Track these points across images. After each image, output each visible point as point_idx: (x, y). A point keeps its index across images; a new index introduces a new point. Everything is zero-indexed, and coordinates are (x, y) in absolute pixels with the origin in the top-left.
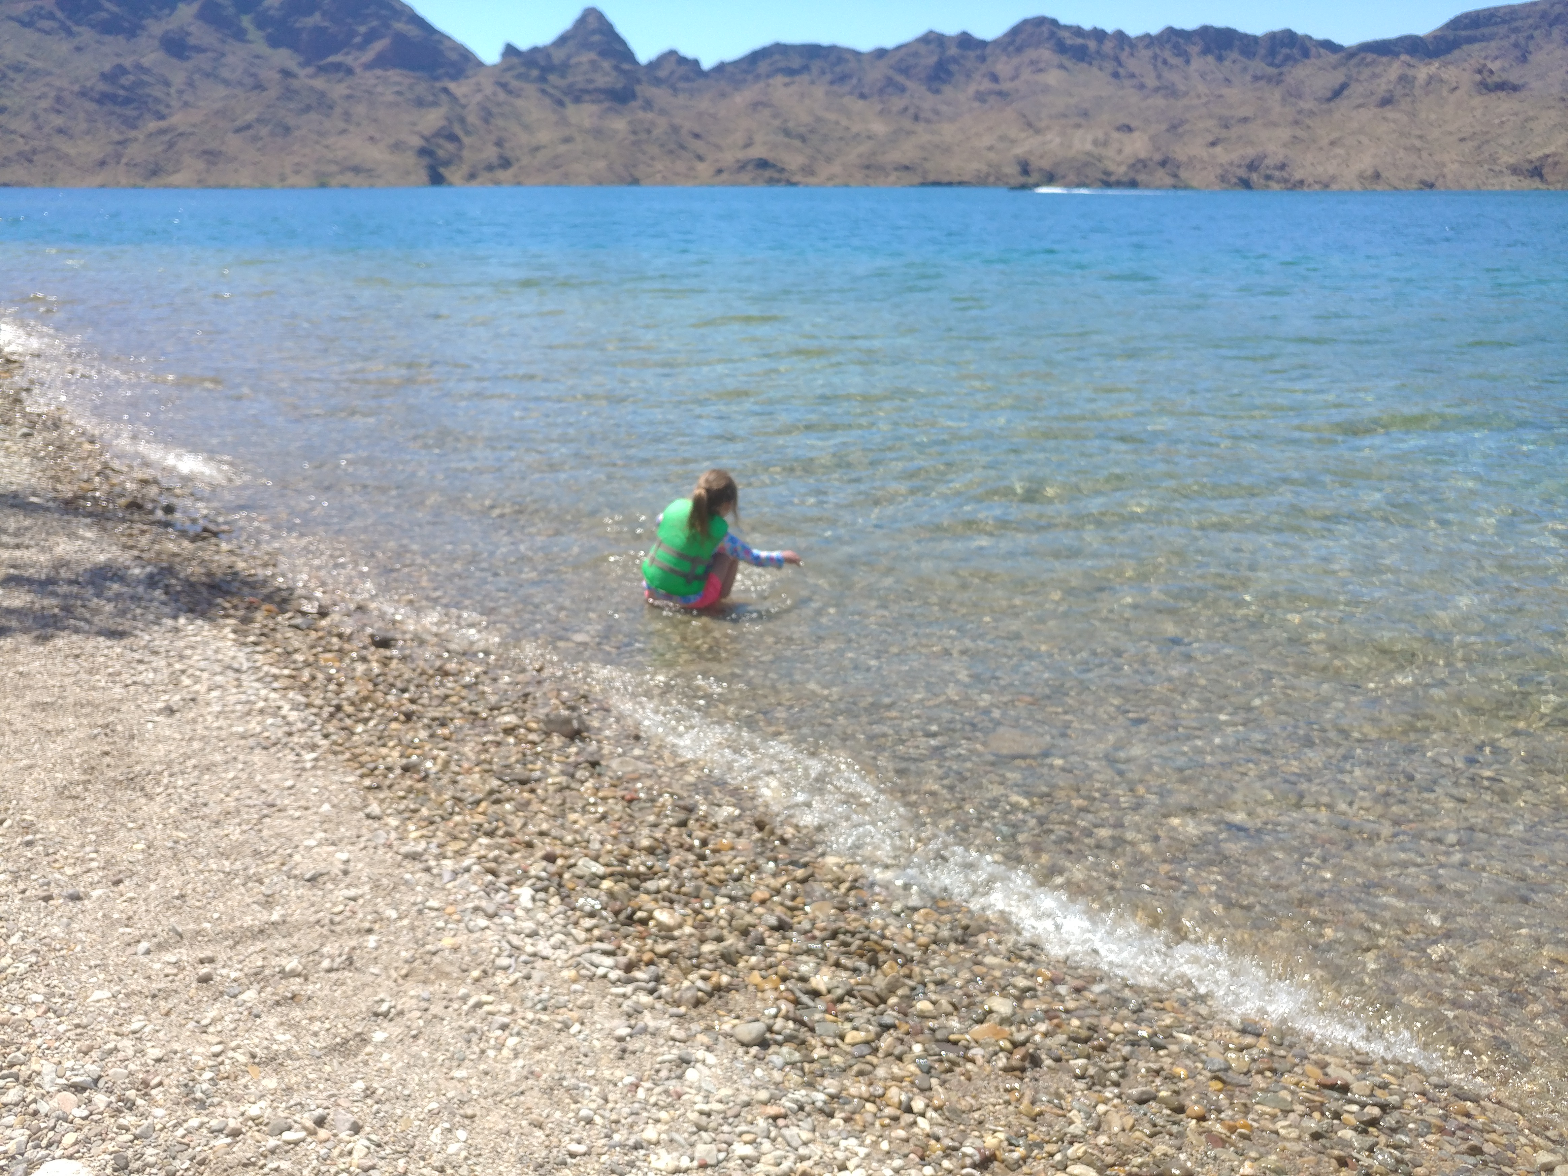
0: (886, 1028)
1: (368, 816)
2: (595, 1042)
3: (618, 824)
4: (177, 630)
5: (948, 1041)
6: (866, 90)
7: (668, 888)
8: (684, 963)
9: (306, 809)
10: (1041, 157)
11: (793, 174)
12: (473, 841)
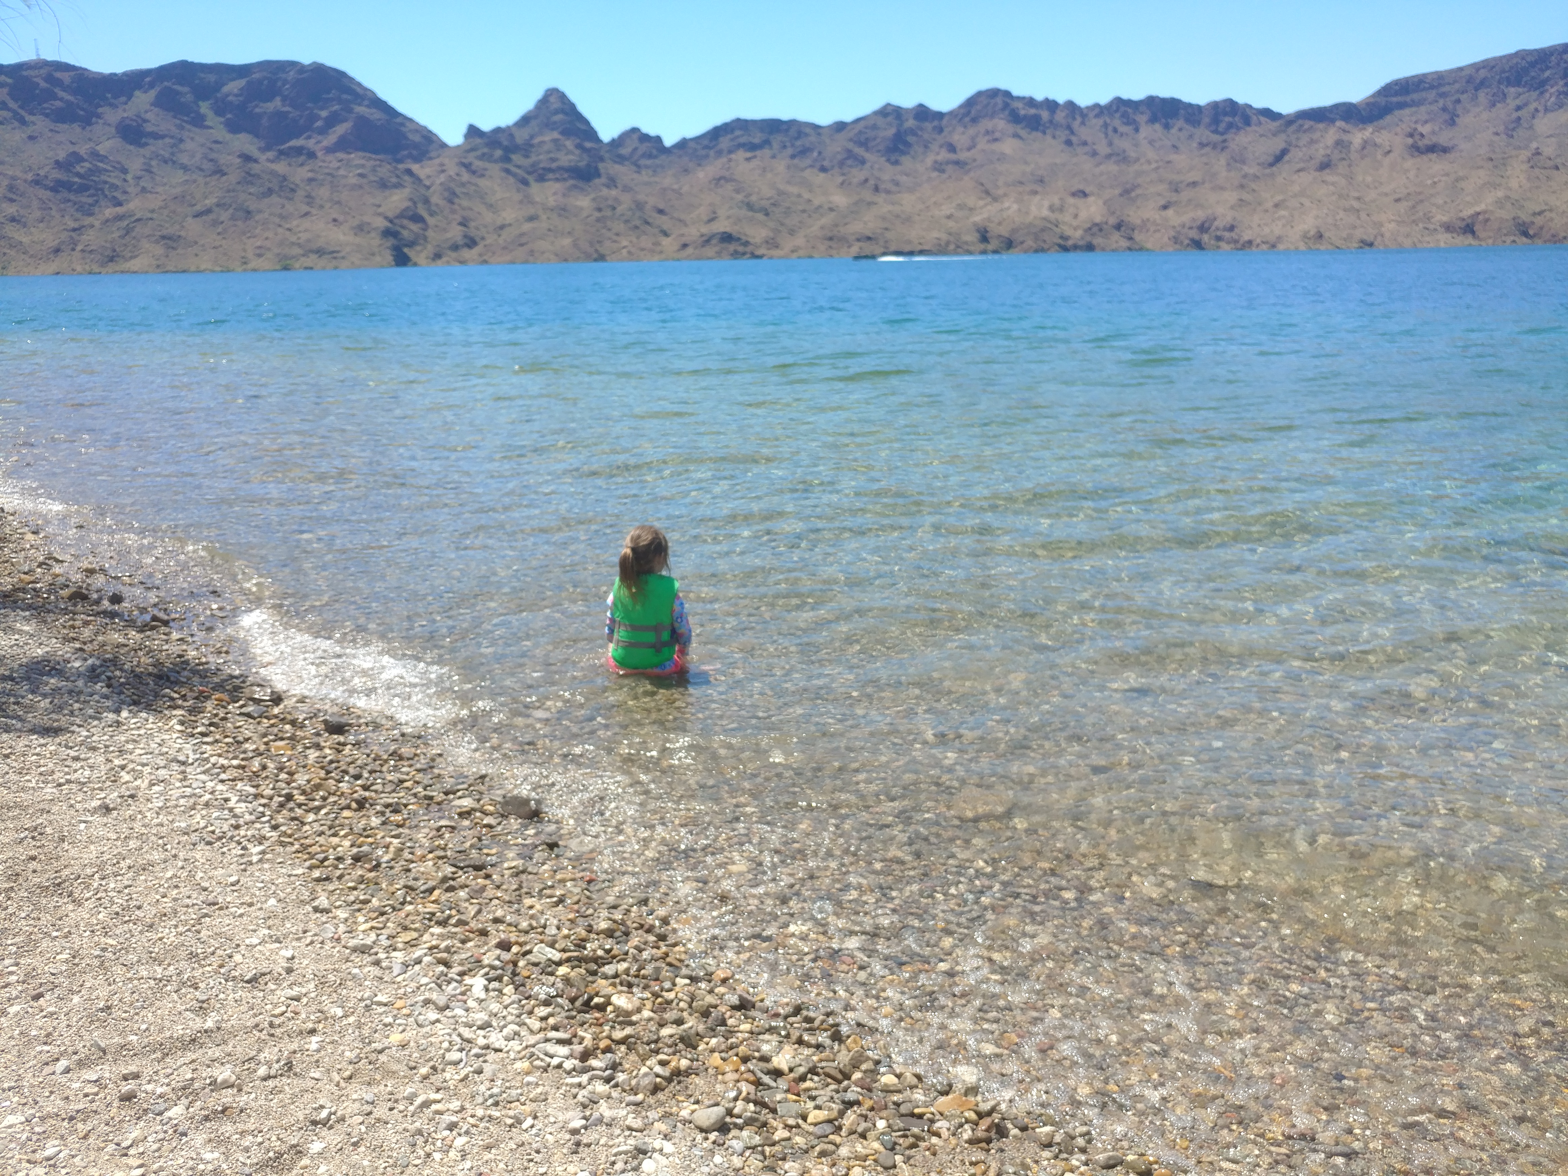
0: (849, 1104)
1: (316, 910)
2: (548, 1136)
3: (576, 907)
4: (118, 723)
5: (912, 1115)
6: (826, 164)
7: (627, 972)
8: (642, 1049)
9: (251, 905)
10: (999, 224)
11: (758, 247)
12: (426, 930)
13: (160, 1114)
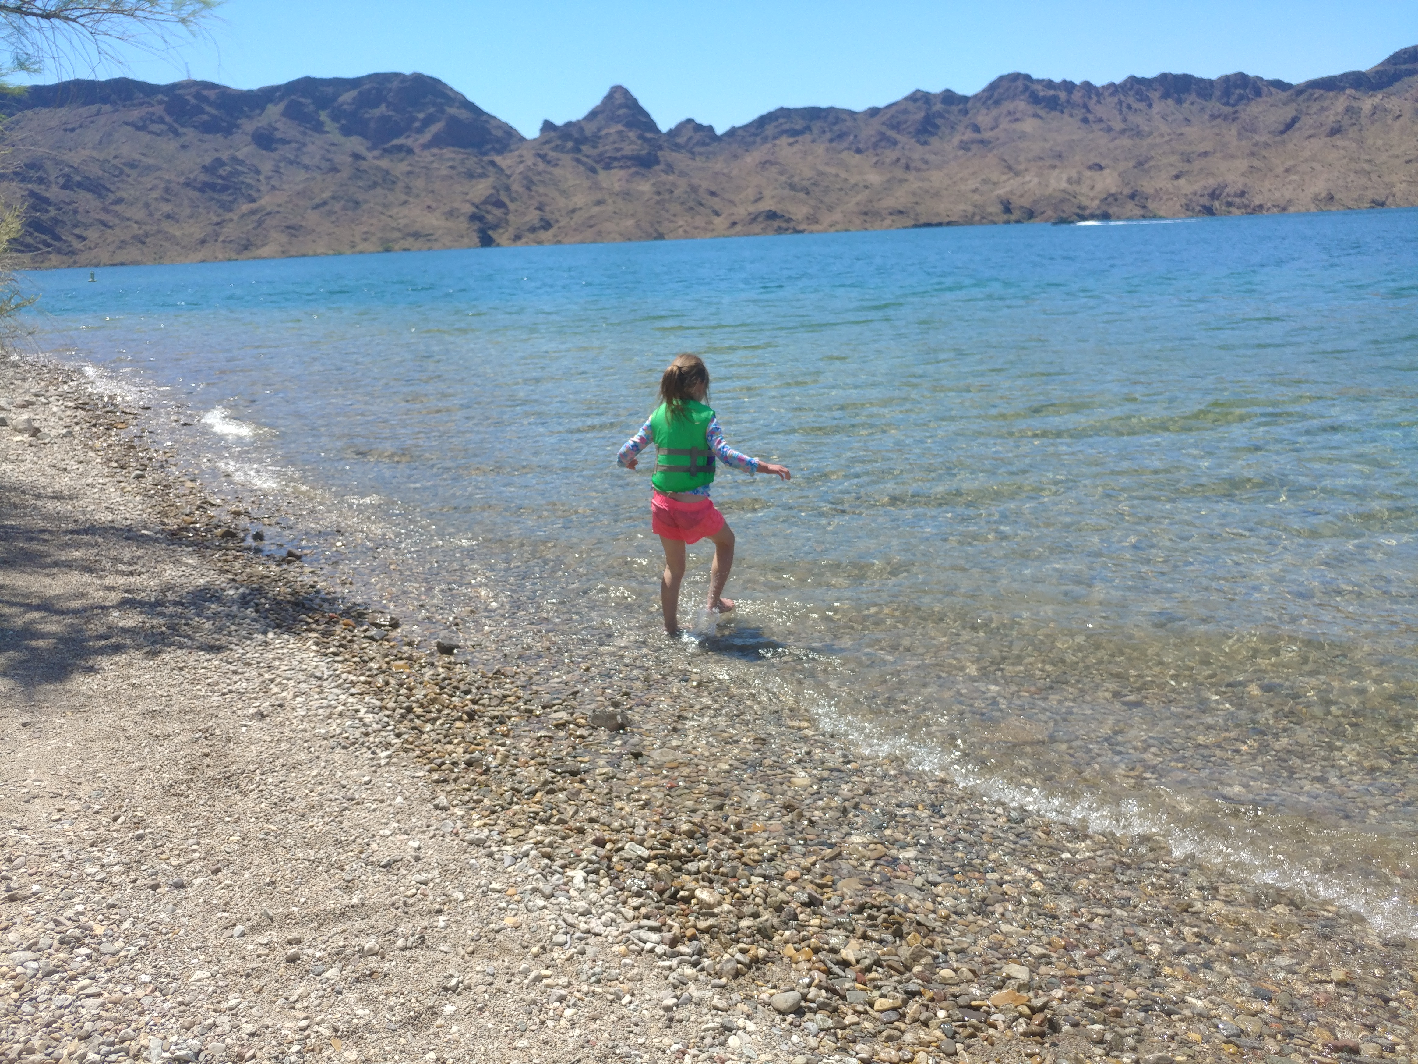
0: (912, 995)
1: (437, 807)
2: (645, 1012)
3: (660, 810)
4: (266, 643)
5: (970, 1007)
6: (861, 146)
7: (707, 869)
8: (724, 938)
9: (382, 801)
10: (1021, 196)
11: (799, 223)
12: (531, 828)
13: (319, 974)
